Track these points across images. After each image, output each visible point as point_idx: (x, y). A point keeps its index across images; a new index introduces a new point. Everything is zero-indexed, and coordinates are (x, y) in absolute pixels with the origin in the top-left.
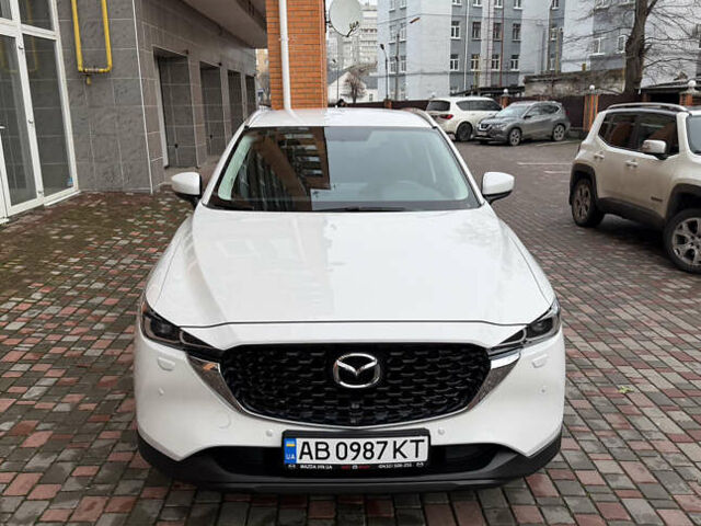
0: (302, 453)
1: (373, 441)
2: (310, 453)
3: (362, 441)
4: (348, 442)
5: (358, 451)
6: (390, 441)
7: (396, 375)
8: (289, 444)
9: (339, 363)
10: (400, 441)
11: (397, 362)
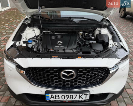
0: (51, 97)
1: (73, 95)
2: (53, 97)
3: (69, 95)
4: (65, 95)
5: (68, 97)
6: (78, 95)
7: (80, 76)
8: (47, 95)
9: (63, 73)
10: (81, 95)
11: (81, 72)
